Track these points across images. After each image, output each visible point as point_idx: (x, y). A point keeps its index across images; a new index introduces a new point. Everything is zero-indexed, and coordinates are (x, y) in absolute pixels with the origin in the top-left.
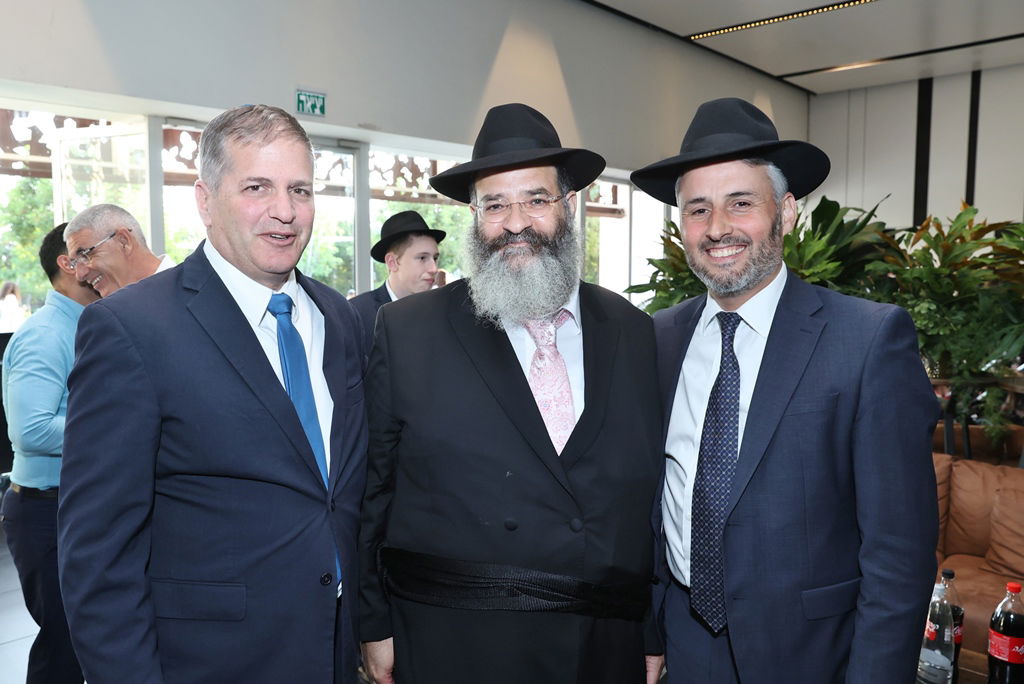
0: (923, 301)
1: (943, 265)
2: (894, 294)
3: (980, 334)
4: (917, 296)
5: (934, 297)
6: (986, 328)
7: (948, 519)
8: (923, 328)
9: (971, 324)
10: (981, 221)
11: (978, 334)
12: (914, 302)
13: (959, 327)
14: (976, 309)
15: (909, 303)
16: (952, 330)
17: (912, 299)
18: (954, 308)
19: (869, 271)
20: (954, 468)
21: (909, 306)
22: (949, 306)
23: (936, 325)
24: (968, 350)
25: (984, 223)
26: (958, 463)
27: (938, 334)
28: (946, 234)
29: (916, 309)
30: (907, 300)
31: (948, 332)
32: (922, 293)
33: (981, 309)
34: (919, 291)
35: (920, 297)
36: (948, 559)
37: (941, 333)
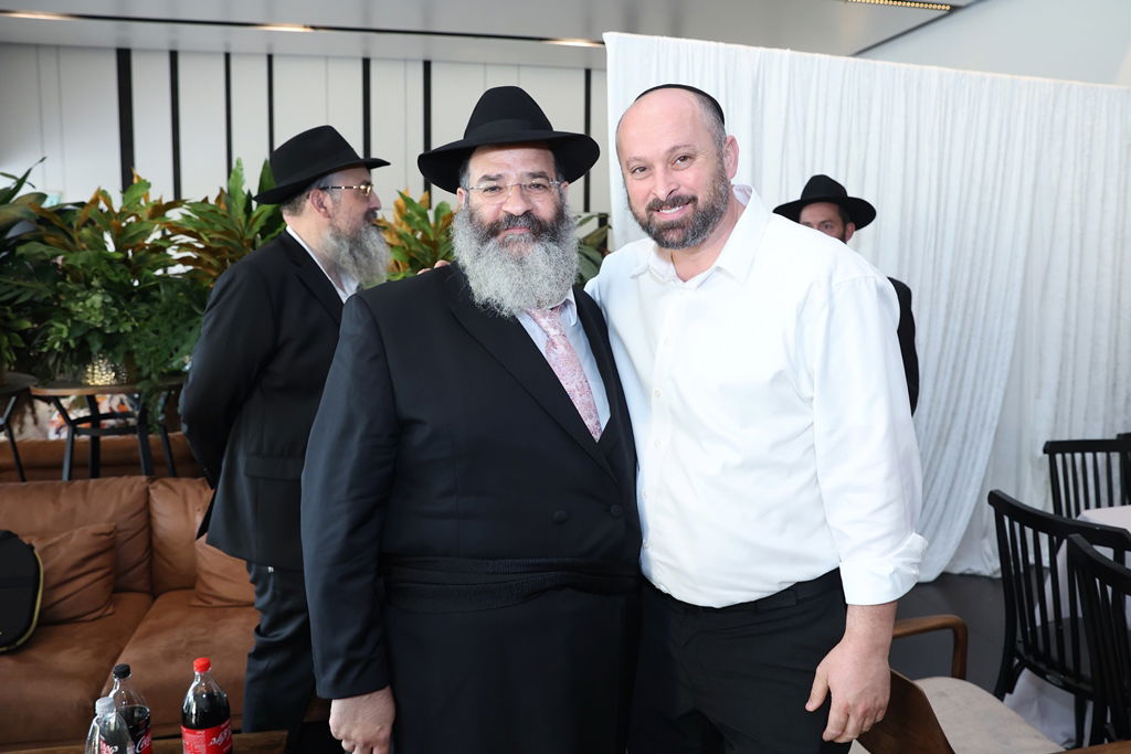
0: (95, 293)
1: (118, 249)
2: (59, 284)
3: (164, 329)
4: (89, 287)
5: (109, 287)
6: (170, 321)
7: (151, 554)
8: (99, 326)
9: (154, 318)
10: (157, 198)
11: (162, 329)
12: (84, 293)
13: (142, 322)
14: (157, 300)
15: (79, 295)
16: (134, 327)
17: (83, 290)
18: (134, 299)
19: (22, 256)
20: (152, 492)
21: (79, 299)
22: (128, 298)
23: (115, 321)
24: (153, 349)
25: (160, 201)
26: (155, 483)
27: (118, 332)
28: (117, 210)
29: (88, 303)
30: (75, 292)
31: (129, 329)
32: (95, 283)
33: (164, 299)
34: (92, 280)
35: (92, 287)
36: (158, 601)
37: (122, 331)
